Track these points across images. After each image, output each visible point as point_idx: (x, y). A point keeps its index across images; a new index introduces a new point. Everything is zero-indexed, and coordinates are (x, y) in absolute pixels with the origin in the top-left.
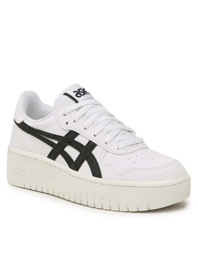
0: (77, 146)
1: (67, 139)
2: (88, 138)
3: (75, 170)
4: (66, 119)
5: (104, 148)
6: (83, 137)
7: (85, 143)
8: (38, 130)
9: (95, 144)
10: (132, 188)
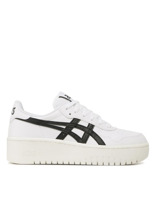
0: (81, 128)
1: (73, 124)
2: (88, 122)
3: (84, 143)
4: (69, 111)
5: (100, 127)
6: (84, 122)
7: (86, 125)
8: (47, 121)
9: (93, 125)
10: (123, 149)
